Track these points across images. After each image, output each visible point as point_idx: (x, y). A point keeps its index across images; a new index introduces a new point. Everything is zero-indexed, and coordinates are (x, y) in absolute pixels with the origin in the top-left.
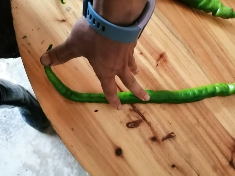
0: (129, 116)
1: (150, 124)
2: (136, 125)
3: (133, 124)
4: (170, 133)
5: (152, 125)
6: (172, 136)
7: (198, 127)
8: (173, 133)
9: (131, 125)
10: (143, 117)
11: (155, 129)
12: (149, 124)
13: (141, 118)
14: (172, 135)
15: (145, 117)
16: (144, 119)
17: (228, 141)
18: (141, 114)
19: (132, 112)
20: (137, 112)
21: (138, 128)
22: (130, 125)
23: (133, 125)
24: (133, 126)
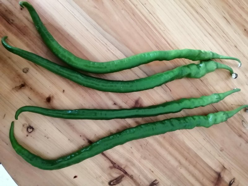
0: (110, 174)
1: (132, 177)
2: (119, 182)
3: (115, 181)
4: (153, 181)
5: (134, 178)
6: (155, 183)
7: (181, 168)
8: (156, 180)
11: (138, 181)
12: (131, 177)
13: (122, 173)
15: (127, 171)
16: (126, 173)
17: (211, 175)
18: (122, 170)
19: (113, 169)
20: (118, 169)
21: (120, 184)
22: (112, 183)
24: (115, 183)
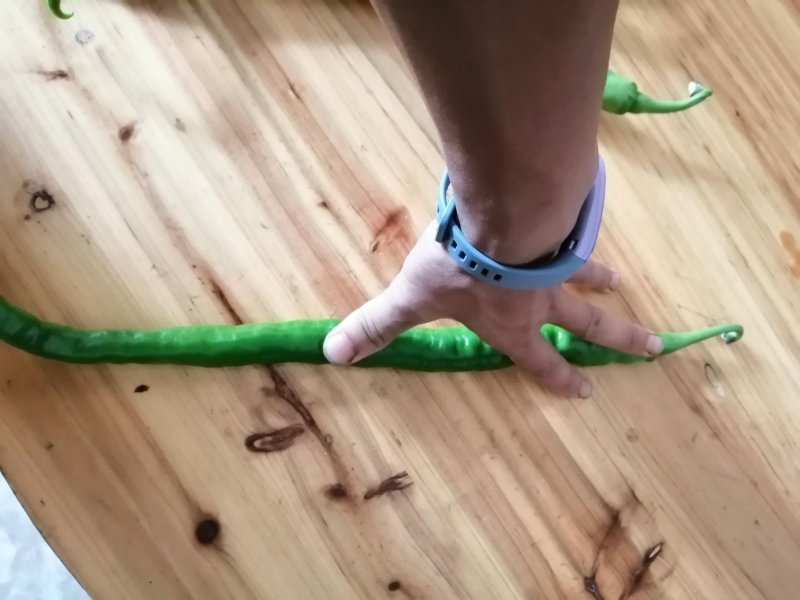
0: (257, 413)
1: (328, 440)
2: (280, 444)
3: (269, 439)
4: (394, 475)
5: (335, 445)
6: (400, 483)
7: (492, 458)
8: (405, 475)
9: (263, 444)
10: (308, 418)
11: (346, 460)
12: (327, 442)
13: (300, 420)
14: (399, 480)
15: (315, 418)
16: (311, 423)
17: (589, 511)
18: (300, 408)
19: (273, 400)
20: (288, 400)
21: (285, 453)
22: (257, 444)
23: (271, 443)
24: (268, 447)
